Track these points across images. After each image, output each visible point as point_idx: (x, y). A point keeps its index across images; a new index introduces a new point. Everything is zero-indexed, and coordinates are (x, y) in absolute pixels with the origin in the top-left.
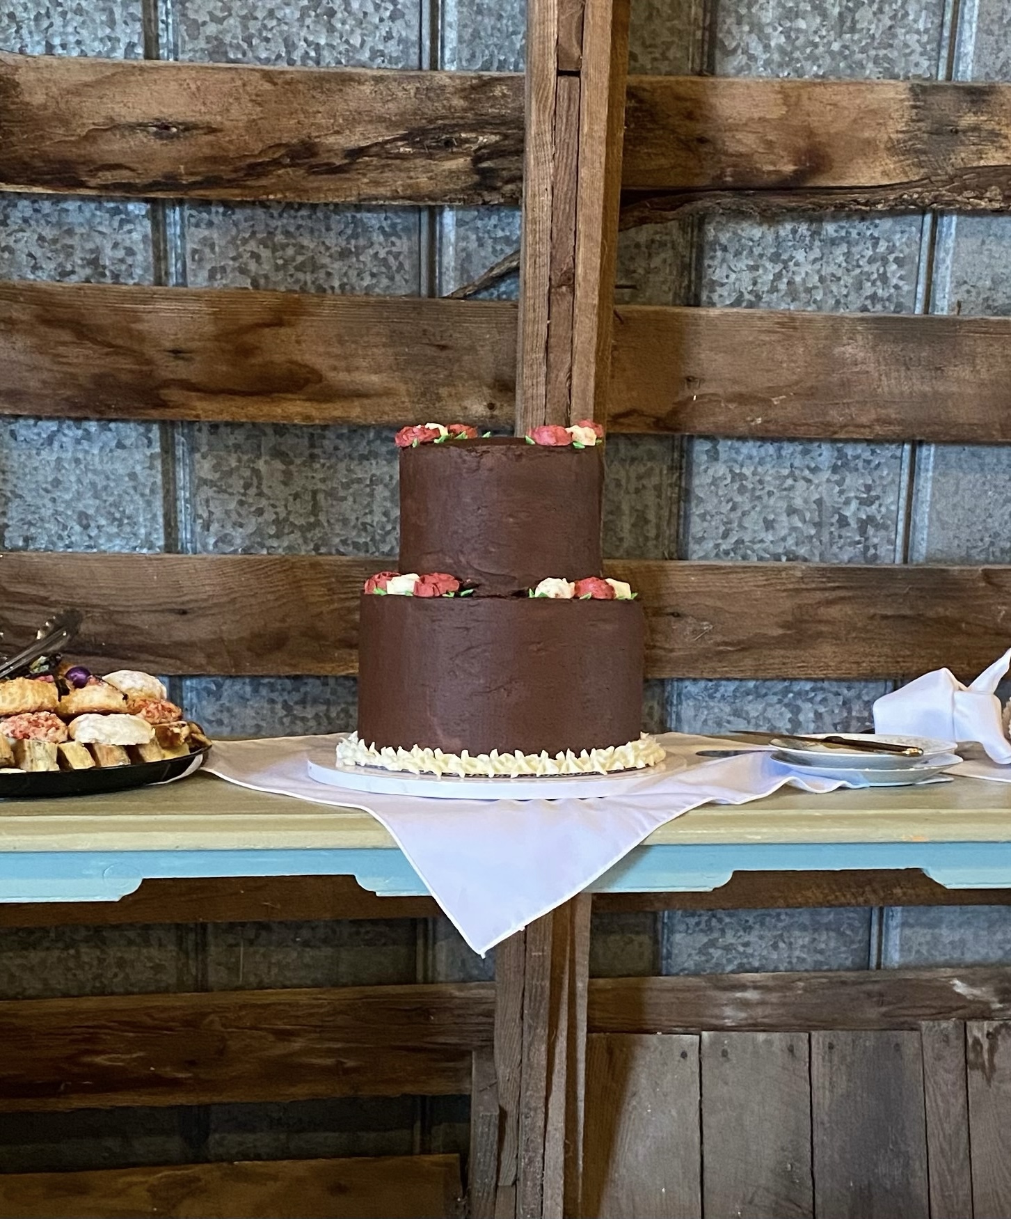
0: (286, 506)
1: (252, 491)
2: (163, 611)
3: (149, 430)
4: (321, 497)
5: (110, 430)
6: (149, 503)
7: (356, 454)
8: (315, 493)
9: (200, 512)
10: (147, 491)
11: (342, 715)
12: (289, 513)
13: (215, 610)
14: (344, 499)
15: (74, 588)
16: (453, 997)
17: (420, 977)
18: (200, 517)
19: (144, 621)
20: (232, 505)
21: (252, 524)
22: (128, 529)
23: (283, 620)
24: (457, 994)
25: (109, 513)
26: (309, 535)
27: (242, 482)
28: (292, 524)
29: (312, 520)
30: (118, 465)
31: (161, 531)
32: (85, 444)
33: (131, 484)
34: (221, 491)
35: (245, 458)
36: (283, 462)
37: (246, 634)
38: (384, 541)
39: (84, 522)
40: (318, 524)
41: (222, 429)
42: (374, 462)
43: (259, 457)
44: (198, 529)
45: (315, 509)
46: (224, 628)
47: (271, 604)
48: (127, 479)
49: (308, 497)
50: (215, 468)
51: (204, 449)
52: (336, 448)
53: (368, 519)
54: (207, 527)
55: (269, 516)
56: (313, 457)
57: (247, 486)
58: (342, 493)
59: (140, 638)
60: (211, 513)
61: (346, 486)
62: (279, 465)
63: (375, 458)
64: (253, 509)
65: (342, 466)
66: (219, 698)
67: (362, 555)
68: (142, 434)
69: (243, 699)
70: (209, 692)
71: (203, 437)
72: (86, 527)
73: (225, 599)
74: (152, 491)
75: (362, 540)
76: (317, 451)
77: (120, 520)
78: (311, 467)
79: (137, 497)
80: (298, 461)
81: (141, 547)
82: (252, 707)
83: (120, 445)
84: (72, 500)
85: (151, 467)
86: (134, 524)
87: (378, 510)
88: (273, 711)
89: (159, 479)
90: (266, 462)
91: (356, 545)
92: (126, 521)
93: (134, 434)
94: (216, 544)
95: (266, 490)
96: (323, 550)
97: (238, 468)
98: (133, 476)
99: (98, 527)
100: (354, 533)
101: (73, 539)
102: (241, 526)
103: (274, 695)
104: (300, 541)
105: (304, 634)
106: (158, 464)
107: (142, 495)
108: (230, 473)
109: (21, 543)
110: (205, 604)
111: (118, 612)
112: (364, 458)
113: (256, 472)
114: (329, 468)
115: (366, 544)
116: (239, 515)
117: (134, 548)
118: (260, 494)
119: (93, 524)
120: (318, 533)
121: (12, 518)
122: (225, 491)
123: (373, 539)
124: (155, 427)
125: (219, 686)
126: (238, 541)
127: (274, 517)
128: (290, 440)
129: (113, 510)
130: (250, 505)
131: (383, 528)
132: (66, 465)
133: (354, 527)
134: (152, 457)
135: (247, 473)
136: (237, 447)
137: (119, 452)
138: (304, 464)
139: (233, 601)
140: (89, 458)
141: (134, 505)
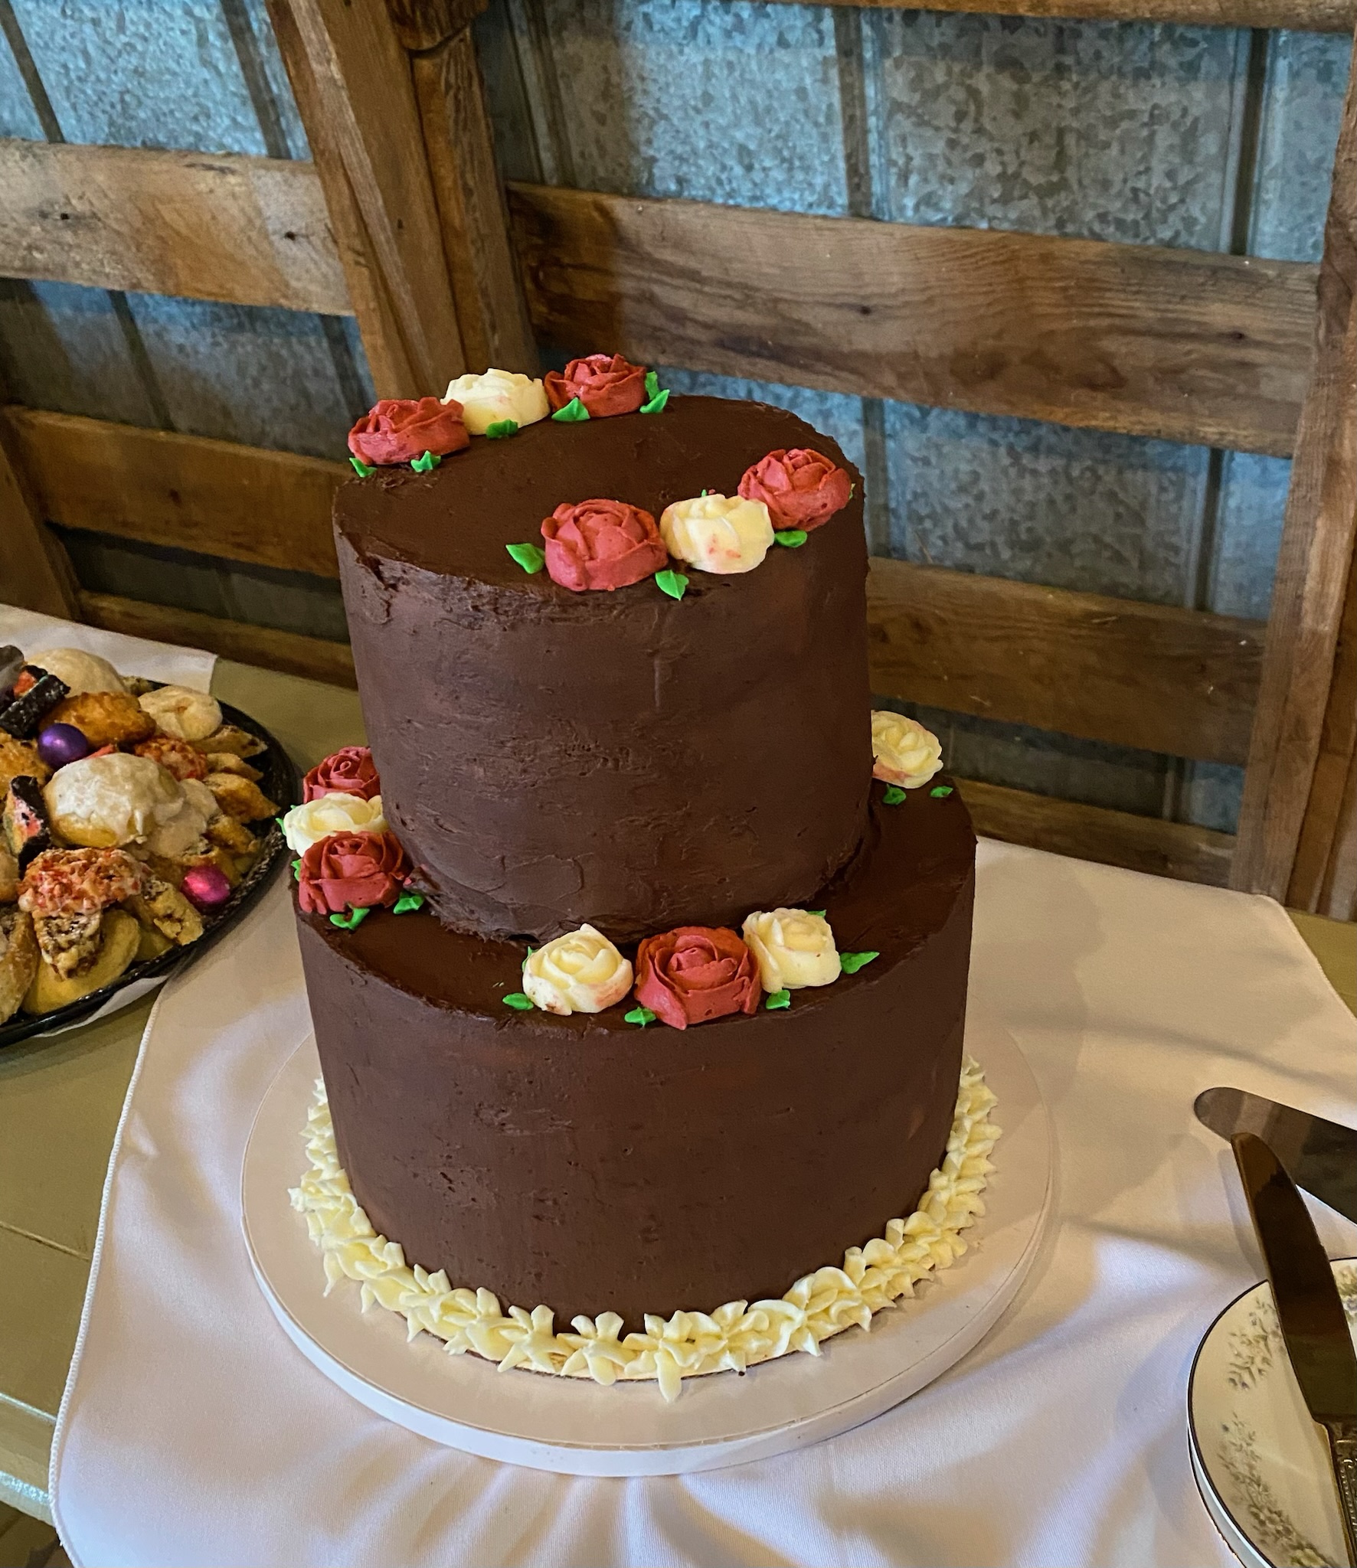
0: (1017, 153)
1: (967, 126)
2: (840, 306)
3: (819, 19)
4: (1070, 140)
5: (767, 16)
6: (825, 138)
7: (1128, 68)
8: (1061, 133)
9: (894, 156)
10: (822, 119)
11: (1088, 474)
12: (1022, 164)
13: (906, 312)
14: (1106, 145)
15: (730, 260)
16: (1198, 851)
17: (1167, 811)
18: (894, 163)
19: (819, 318)
20: (939, 147)
21: (968, 178)
22: (800, 176)
23: (999, 336)
24: (1204, 847)
25: (775, 148)
26: (1050, 203)
27: (953, 109)
28: (1026, 182)
29: (1055, 178)
30: (780, 75)
31: (843, 181)
32: (738, 39)
33: (800, 106)
34: (921, 123)
35: (957, 68)
36: (1014, 77)
37: (948, 351)
38: (1164, 221)
39: (746, 161)
40: (1063, 185)
41: (923, 18)
42: (1157, 82)
43: (978, 66)
44: (893, 182)
45: (1061, 161)
46: (918, 338)
47: (982, 311)
48: (793, 98)
49: (1050, 139)
50: (915, 84)
51: (897, 53)
52: (1098, 55)
53: (1141, 184)
54: (904, 177)
55: (992, 168)
56: (1060, 70)
57: (960, 116)
58: (1103, 135)
59: (815, 340)
60: (909, 159)
61: (1112, 122)
62: (1007, 83)
63: (1162, 75)
64: (969, 155)
65: (1105, 88)
66: (924, 429)
67: (1128, 241)
68: (809, 24)
69: (956, 435)
70: (912, 420)
71: (896, 29)
72: (749, 168)
73: (917, 298)
74: (829, 119)
75: (1130, 217)
76: (1069, 60)
77: (790, 162)
78: (1057, 88)
79: (808, 127)
80: (1036, 78)
81: (819, 205)
82: (967, 447)
83: (782, 42)
84: (728, 126)
85: (825, 80)
86: (807, 169)
87: (1159, 168)
88: (994, 455)
89: (836, 99)
90: (988, 76)
91: (1120, 224)
92: (797, 163)
93: (799, 23)
94: (917, 208)
95: (988, 126)
96: (1070, 228)
97: (946, 86)
98: (801, 93)
99: (764, 169)
100: (1118, 204)
101: (735, 185)
102: (952, 181)
103: (996, 436)
104: (1037, 213)
105: (1025, 361)
106: (834, 73)
107: (816, 124)
108: (937, 92)
109: (673, 187)
110: (889, 303)
111: (786, 301)
112: (1142, 74)
113: (973, 93)
114: (1086, 90)
115: (1136, 223)
116: (949, 163)
117: (811, 205)
118: (979, 131)
119: (757, 166)
120: (1064, 199)
121: (659, 150)
122: (927, 124)
123: (1147, 216)
124: (828, 12)
125: (925, 414)
126: (947, 205)
127: (999, 169)
128: (1025, 39)
129: (780, 144)
130: (966, 148)
131: (1164, 200)
132: (716, 71)
133: (1120, 194)
134: (826, 60)
135: (960, 95)
136: (945, 50)
137: (781, 54)
138: (1046, 79)
139: (930, 301)
140: (744, 60)
141: (806, 141)
